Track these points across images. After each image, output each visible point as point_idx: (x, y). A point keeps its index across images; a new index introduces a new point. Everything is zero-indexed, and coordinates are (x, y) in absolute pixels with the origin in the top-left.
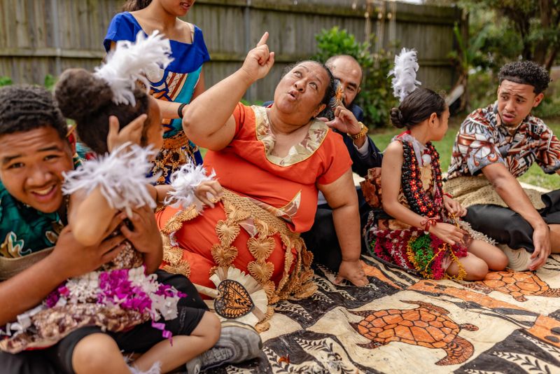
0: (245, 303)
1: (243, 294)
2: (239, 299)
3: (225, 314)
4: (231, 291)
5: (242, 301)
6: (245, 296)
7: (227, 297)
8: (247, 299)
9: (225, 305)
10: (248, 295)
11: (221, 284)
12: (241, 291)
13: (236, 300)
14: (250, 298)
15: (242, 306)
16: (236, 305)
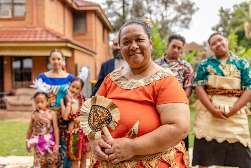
0: (95, 112)
1: (92, 117)
2: (96, 116)
3: (109, 115)
4: (96, 123)
5: (95, 114)
6: (92, 115)
7: (101, 122)
8: (92, 112)
9: (105, 119)
10: (90, 114)
11: (98, 131)
12: (91, 119)
13: (98, 117)
14: (91, 112)
15: (98, 112)
16: (100, 114)
